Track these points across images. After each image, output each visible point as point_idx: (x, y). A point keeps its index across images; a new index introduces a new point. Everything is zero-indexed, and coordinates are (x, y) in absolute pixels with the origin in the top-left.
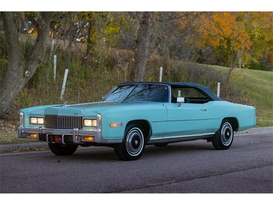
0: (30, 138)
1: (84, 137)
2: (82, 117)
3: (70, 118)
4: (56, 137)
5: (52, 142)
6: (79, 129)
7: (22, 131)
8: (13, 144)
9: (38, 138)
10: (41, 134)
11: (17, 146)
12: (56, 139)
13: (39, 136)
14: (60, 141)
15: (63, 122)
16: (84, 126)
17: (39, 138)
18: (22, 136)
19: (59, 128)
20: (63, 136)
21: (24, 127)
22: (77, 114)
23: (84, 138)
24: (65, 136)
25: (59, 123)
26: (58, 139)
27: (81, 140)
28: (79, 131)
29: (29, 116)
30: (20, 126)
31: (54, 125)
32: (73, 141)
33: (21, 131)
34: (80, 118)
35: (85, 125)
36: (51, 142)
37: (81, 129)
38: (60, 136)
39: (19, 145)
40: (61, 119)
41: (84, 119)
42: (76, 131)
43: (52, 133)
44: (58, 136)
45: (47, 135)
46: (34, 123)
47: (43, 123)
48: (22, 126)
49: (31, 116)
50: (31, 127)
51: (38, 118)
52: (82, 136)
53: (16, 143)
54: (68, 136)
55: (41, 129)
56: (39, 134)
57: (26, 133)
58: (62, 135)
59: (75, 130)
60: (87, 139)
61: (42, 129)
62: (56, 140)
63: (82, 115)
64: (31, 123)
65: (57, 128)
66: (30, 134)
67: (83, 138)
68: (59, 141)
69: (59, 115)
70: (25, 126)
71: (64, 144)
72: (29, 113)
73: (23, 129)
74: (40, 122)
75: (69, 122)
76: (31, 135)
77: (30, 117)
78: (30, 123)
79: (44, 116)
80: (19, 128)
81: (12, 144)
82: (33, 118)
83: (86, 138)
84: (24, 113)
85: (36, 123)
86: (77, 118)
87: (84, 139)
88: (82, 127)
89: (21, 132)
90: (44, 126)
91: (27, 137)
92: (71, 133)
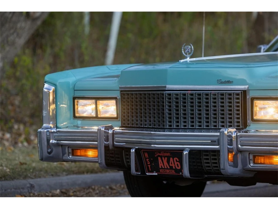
0: (75, 161)
1: (256, 154)
2: (244, 92)
3: (207, 95)
4: (161, 157)
5: (149, 172)
6: (239, 129)
7: (51, 141)
8: (15, 178)
9: (104, 161)
10: (111, 147)
11: (28, 185)
12: (163, 163)
13: (105, 153)
14: (176, 170)
15: (185, 110)
16: (253, 120)
17: (105, 159)
18: (51, 155)
19: (170, 130)
20: (185, 153)
21: (57, 127)
22: (229, 82)
23: (254, 157)
24: (192, 152)
25: (170, 114)
26: (168, 162)
27: (244, 163)
28: (241, 136)
29: (72, 96)
30: (44, 125)
31: (152, 119)
32: (222, 167)
33: (48, 141)
34: (238, 94)
35: (255, 118)
36: (143, 172)
37: (244, 130)
38: (177, 154)
39: (31, 181)
40: (177, 99)
41: (253, 99)
42: (230, 136)
43: (150, 144)
44: (168, 154)
45: (133, 151)
46: (85, 115)
47: (115, 116)
48: (51, 125)
49: (75, 96)
50: (78, 127)
51: (97, 99)
52: (250, 152)
53: (25, 177)
54: (200, 151)
55: (110, 132)
56: (107, 147)
57: (62, 145)
58: (182, 150)
59: (226, 132)
60: (267, 161)
61: (113, 134)
62: (161, 165)
63: (246, 87)
64: (77, 115)
65: (164, 129)
66: (74, 149)
67: (251, 157)
68: (171, 168)
69: (169, 87)
70: (59, 125)
71: (187, 179)
72: (71, 87)
73: (54, 132)
74: (106, 112)
75: (203, 108)
76: (79, 152)
77: (74, 98)
78: (75, 117)
79: (118, 94)
80: (41, 132)
81: (13, 179)
82: (82, 102)
83: (261, 160)
84: (55, 85)
85: (94, 115)
86: (230, 94)
87: (254, 163)
88: (245, 125)
89: (46, 143)
90: (119, 123)
91: (64, 158)
92: (213, 143)
